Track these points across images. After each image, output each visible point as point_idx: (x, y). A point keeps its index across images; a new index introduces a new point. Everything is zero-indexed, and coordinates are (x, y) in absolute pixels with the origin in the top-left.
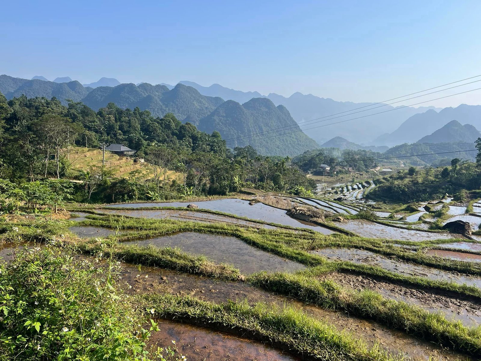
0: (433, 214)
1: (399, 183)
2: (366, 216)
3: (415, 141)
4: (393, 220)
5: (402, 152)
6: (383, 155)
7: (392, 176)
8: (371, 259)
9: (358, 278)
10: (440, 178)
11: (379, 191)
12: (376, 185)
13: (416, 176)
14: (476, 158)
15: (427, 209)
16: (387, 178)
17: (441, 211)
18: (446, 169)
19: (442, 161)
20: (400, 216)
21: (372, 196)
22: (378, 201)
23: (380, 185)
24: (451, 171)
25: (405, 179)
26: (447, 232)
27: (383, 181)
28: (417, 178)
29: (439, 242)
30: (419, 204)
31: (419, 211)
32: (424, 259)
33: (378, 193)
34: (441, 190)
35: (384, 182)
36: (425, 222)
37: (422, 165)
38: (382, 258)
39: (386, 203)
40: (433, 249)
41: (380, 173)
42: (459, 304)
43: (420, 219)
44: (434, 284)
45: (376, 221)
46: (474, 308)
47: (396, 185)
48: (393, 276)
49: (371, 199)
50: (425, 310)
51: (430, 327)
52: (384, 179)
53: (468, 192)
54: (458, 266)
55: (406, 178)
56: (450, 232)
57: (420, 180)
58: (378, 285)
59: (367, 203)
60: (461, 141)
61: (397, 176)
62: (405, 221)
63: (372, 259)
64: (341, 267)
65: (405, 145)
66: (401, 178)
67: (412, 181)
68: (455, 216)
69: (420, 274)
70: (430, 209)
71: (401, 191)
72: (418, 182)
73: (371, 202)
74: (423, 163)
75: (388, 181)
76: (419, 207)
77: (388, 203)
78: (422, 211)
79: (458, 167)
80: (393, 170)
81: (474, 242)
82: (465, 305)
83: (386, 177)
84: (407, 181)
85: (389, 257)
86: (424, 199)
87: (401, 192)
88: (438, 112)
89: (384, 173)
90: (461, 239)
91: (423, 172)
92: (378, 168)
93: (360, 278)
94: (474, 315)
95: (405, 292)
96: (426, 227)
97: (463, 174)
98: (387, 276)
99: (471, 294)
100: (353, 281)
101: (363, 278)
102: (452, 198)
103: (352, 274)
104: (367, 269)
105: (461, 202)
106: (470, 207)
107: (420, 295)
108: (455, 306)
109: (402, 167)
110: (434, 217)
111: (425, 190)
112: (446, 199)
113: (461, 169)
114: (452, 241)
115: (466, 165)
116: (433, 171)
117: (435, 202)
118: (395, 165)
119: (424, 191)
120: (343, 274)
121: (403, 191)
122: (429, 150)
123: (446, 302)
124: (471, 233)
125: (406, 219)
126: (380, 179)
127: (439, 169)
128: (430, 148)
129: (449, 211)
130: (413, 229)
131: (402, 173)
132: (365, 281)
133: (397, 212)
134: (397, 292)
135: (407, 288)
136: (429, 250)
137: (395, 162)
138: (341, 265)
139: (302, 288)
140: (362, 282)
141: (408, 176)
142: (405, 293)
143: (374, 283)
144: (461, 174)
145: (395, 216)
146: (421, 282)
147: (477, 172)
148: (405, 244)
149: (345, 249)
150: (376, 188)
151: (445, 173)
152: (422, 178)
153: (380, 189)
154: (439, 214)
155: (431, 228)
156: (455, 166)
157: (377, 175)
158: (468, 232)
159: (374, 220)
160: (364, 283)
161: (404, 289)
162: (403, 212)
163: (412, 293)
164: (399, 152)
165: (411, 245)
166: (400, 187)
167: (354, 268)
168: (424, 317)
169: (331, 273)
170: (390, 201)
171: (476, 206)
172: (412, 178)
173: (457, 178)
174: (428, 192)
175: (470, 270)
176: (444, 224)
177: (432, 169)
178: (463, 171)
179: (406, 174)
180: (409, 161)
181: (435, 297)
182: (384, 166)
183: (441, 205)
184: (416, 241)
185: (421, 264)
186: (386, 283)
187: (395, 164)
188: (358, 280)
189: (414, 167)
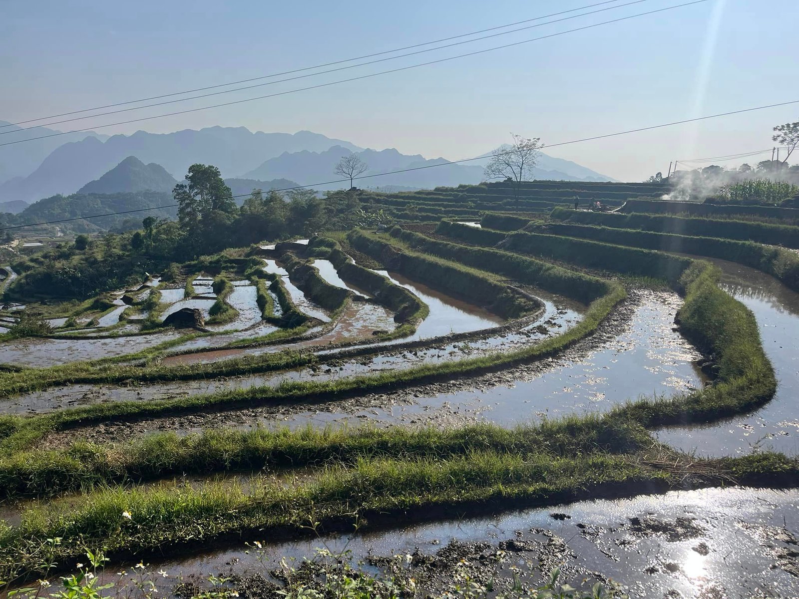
0: (139, 307)
1: (63, 265)
2: (32, 331)
3: (74, 191)
4: (77, 329)
5: (54, 210)
6: (20, 217)
7: (46, 254)
8: (92, 395)
9: (97, 429)
10: (130, 249)
11: (28, 284)
12: (19, 273)
13: (90, 250)
14: (177, 215)
15: (127, 300)
16: (38, 259)
17: (150, 300)
18: (137, 235)
19: (126, 222)
20: (86, 320)
21: (16, 296)
22: (30, 303)
23: (29, 273)
24: (145, 237)
25: (73, 257)
26: (171, 329)
27: (32, 264)
28: (93, 253)
29: (166, 345)
30: (112, 295)
31: (116, 305)
32: (176, 371)
33: (26, 288)
34: (137, 269)
35: (34, 267)
36: (131, 322)
37: (94, 231)
38: (109, 389)
39: (46, 304)
40: (168, 356)
41: (20, 250)
42: (253, 414)
43: (121, 318)
44: (215, 398)
45: (51, 335)
46: (272, 413)
47: (59, 268)
48: (154, 407)
49: (16, 301)
50: (245, 429)
51: (257, 449)
52: (32, 260)
53: (180, 265)
54: (222, 368)
55: (74, 254)
56: (176, 329)
57: (99, 257)
58: (137, 428)
59: (9, 309)
60: (148, 190)
61: (57, 254)
62: (98, 326)
63: (95, 394)
64: (61, 420)
65: (56, 199)
66: (66, 256)
67: (86, 260)
68: (174, 303)
69: (177, 394)
70: (132, 299)
71: (70, 278)
72: (96, 259)
73: (17, 306)
74: (94, 227)
75: (41, 263)
76: (114, 299)
77: (50, 302)
78: (120, 306)
79: (154, 231)
80: (45, 244)
81: (212, 335)
82: (261, 412)
83: (35, 256)
84: (76, 259)
85: (122, 384)
86: (113, 286)
87: (70, 281)
88: (104, 141)
89: (28, 251)
90: (193, 334)
91: (100, 242)
92: (15, 243)
93: (102, 428)
94: (276, 420)
95: (181, 423)
96: (135, 328)
97: (163, 240)
98: (145, 410)
99: (264, 396)
100: (93, 436)
101: (106, 425)
102: (160, 279)
103: (85, 426)
104: (109, 410)
105: (174, 282)
106: (189, 286)
107: (202, 420)
108: (251, 418)
109: (60, 237)
110: (142, 311)
111: (111, 271)
112: (151, 281)
113: (159, 232)
114: (182, 341)
115: (165, 226)
116: (118, 238)
117: (135, 288)
118: (46, 234)
119: (111, 274)
120: (67, 432)
121: (74, 278)
122: (100, 205)
123: (238, 417)
124: (203, 323)
125: (98, 323)
126: (24, 262)
127: (125, 236)
128: (101, 203)
129: (162, 298)
130: (121, 336)
131: (65, 247)
132: (112, 430)
133: (78, 314)
134: (170, 427)
135: (180, 417)
136: (162, 359)
137: (45, 230)
138: (59, 416)
139: (30, 473)
140: (107, 432)
141: (77, 251)
142: (181, 425)
143: (128, 426)
144: (159, 240)
145: (78, 321)
146: (197, 402)
147: (182, 235)
148: (120, 361)
149: (38, 392)
150: (20, 280)
151: (137, 241)
152: (103, 253)
153: (28, 281)
154: (148, 306)
155: (145, 328)
156: (149, 228)
157: (16, 255)
158: (200, 323)
159: (49, 335)
160: (112, 433)
161: (176, 420)
162: (89, 312)
163: (190, 422)
164: (49, 212)
165: (130, 360)
166: (66, 273)
167: (85, 416)
168: (244, 440)
169: (44, 437)
170: (52, 299)
171: (196, 285)
172: (84, 254)
173: (155, 247)
174: (116, 274)
175: (239, 369)
176: (163, 318)
177: (114, 237)
178: (163, 236)
179: (71, 248)
180: (69, 226)
181: (221, 416)
182: (25, 237)
183: (148, 291)
184: (132, 352)
185: (173, 380)
186: (147, 420)
187: (45, 232)
188: (100, 432)
189: (85, 235)
